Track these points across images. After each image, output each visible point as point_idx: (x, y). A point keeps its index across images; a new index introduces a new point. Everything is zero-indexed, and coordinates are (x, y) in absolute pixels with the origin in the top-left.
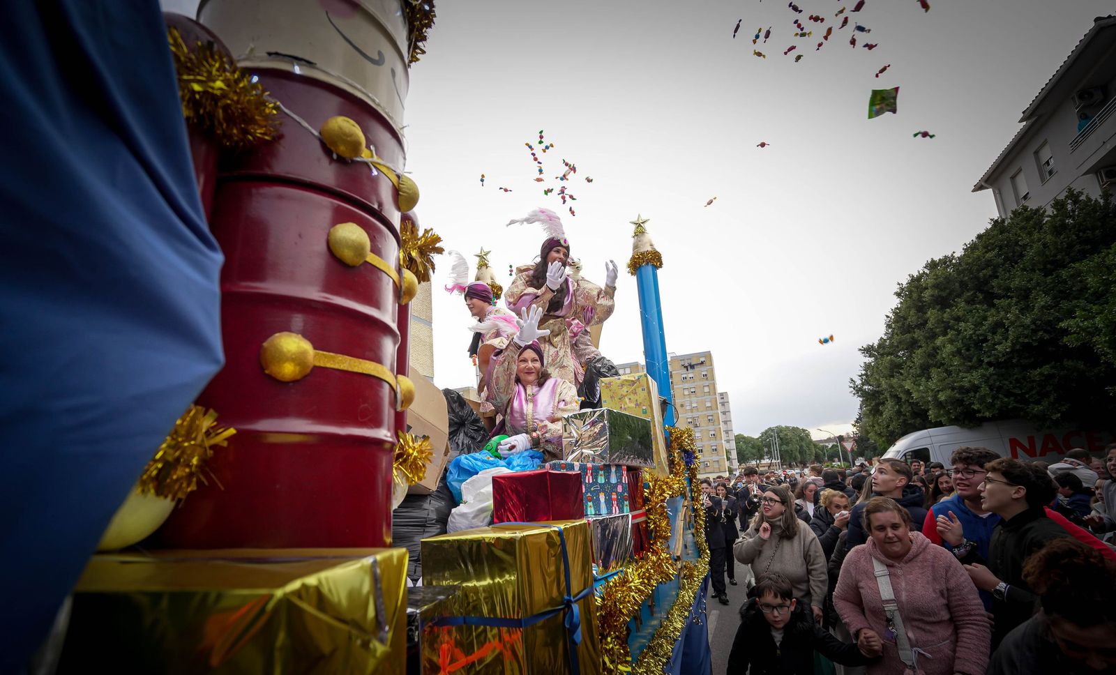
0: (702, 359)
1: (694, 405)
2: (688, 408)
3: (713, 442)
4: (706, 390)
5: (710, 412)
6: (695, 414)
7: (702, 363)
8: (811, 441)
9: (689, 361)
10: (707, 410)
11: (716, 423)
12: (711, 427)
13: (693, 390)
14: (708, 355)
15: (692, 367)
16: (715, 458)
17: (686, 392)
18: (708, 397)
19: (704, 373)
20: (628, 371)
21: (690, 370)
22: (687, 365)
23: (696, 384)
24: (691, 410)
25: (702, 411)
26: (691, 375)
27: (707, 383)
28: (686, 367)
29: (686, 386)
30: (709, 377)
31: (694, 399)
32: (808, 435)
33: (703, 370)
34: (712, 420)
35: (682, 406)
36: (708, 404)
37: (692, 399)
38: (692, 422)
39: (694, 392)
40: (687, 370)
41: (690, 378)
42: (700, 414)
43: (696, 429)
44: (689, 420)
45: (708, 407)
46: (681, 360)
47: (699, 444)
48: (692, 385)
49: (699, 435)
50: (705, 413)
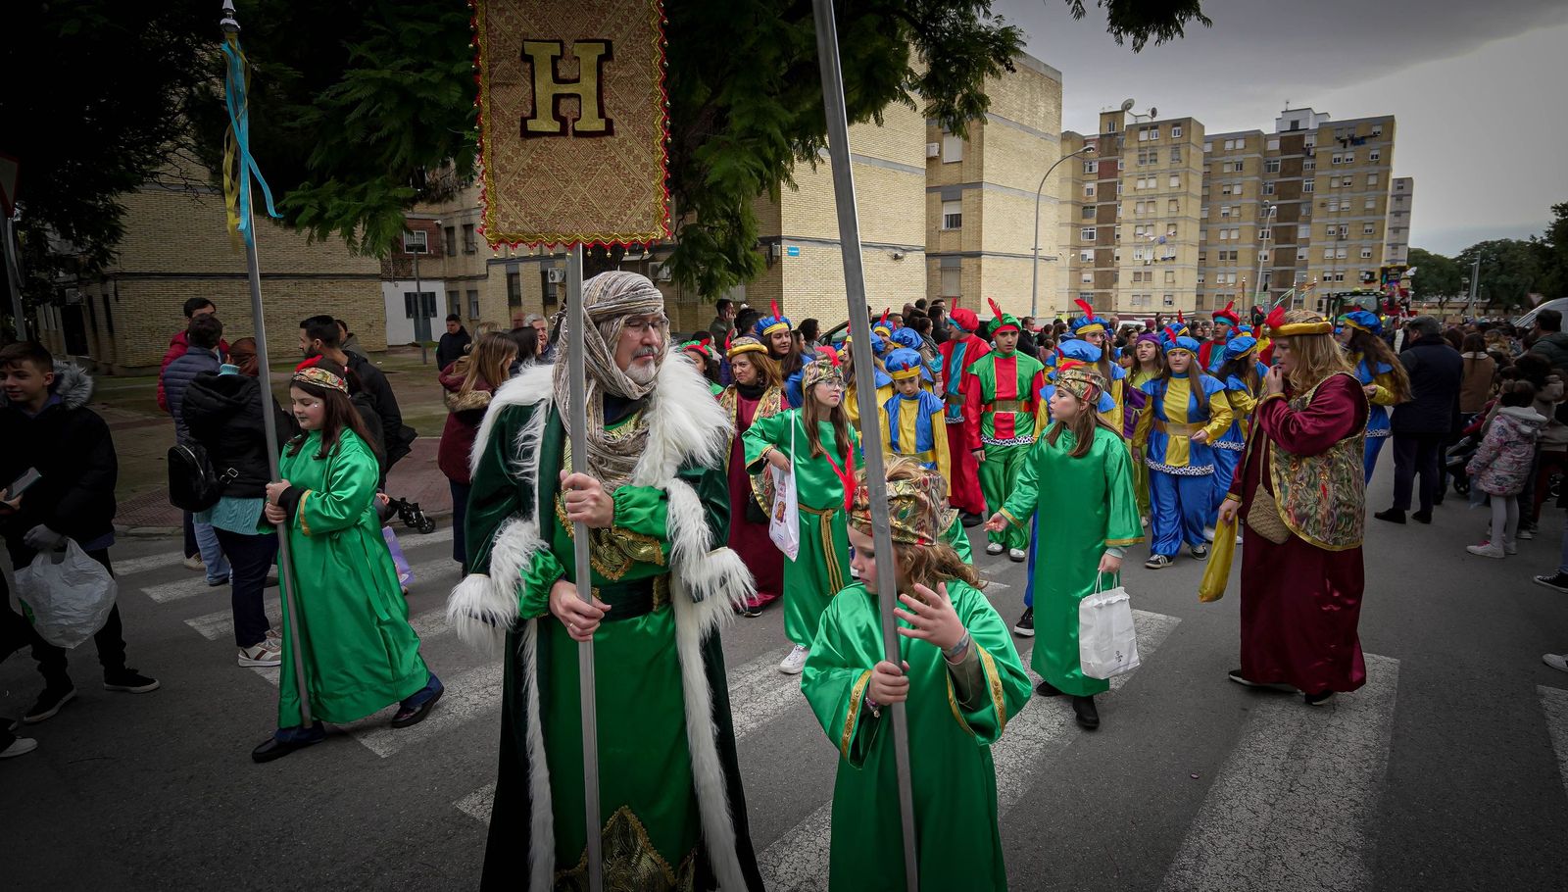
0: (1376, 129)
1: (1344, 205)
2: (1333, 209)
3: (1365, 266)
4: (1372, 181)
5: (1370, 218)
6: (1342, 220)
7: (1375, 135)
9: (1351, 132)
10: (1365, 215)
11: (1377, 237)
12: (1367, 242)
13: (1347, 180)
14: (1388, 122)
15: (1357, 141)
17: (1335, 184)
18: (1374, 193)
19: (1375, 153)
20: (1241, 144)
21: (1350, 147)
22: (1345, 137)
23: (1355, 170)
24: (1338, 213)
25: (1356, 216)
26: (1349, 156)
27: (1375, 169)
28: (1344, 142)
29: (1337, 173)
30: (1381, 160)
31: (1346, 195)
33: (1373, 147)
34: (1371, 231)
35: (1323, 205)
36: (1370, 205)
37: (1343, 195)
38: (1333, 232)
39: (1349, 184)
40: (1345, 147)
41: (1347, 160)
42: (1351, 219)
43: (1339, 243)
44: (1331, 229)
45: (1369, 210)
46: (1337, 130)
47: (1339, 268)
48: (1348, 172)
49: (1341, 253)
50: (1363, 218)
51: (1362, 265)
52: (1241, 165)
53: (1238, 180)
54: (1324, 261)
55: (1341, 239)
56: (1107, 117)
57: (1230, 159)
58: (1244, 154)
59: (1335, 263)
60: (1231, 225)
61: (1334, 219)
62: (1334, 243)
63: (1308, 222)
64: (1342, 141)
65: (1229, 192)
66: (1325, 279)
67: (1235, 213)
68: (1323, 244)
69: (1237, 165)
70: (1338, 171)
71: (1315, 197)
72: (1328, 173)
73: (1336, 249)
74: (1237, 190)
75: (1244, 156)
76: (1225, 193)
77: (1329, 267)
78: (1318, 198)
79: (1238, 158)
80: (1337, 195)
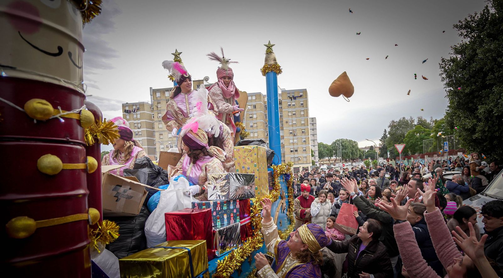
0: (301, 94)
1: (294, 122)
2: (290, 124)
3: (304, 146)
4: (302, 113)
5: (303, 127)
6: (294, 128)
7: (301, 96)
8: (358, 148)
9: (293, 95)
11: (307, 134)
12: (303, 136)
13: (294, 113)
14: (305, 91)
15: (295, 98)
16: (305, 155)
17: (290, 114)
18: (303, 118)
19: (302, 103)
20: (254, 98)
22: (291, 96)
23: (296, 109)
24: (292, 126)
25: (299, 126)
26: (293, 103)
27: (303, 109)
28: (291, 98)
30: (305, 105)
31: (294, 118)
32: (357, 145)
33: (301, 101)
34: (304, 132)
35: (287, 122)
36: (303, 122)
37: (293, 118)
38: (292, 133)
39: (295, 114)
40: (292, 100)
41: (293, 105)
42: (297, 128)
43: (294, 137)
44: (291, 132)
45: (302, 124)
46: (288, 93)
47: (296, 146)
48: (294, 110)
49: (295, 141)
50: (300, 127)
51: (303, 145)
52: (255, 106)
53: (254, 112)
54: (290, 144)
55: (295, 135)
56: (196, 82)
57: (251, 103)
58: (255, 101)
59: (294, 145)
60: (255, 130)
61: (292, 128)
62: (292, 137)
63: (283, 129)
64: (290, 98)
65: (252, 117)
66: (291, 151)
67: (255, 125)
68: (289, 137)
69: (254, 106)
70: (290, 109)
71: (283, 119)
72: (287, 110)
73: (293, 139)
74: (255, 116)
75: (256, 103)
76: (250, 117)
77: (292, 146)
78: (285, 120)
79: (254, 103)
80: (291, 118)
